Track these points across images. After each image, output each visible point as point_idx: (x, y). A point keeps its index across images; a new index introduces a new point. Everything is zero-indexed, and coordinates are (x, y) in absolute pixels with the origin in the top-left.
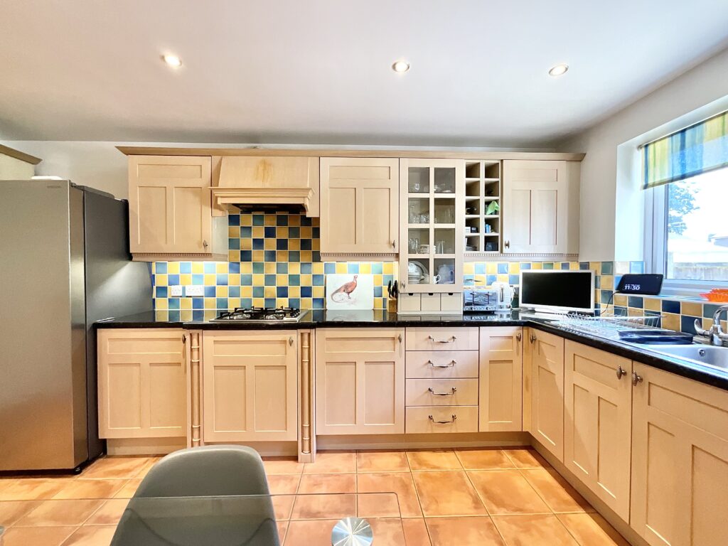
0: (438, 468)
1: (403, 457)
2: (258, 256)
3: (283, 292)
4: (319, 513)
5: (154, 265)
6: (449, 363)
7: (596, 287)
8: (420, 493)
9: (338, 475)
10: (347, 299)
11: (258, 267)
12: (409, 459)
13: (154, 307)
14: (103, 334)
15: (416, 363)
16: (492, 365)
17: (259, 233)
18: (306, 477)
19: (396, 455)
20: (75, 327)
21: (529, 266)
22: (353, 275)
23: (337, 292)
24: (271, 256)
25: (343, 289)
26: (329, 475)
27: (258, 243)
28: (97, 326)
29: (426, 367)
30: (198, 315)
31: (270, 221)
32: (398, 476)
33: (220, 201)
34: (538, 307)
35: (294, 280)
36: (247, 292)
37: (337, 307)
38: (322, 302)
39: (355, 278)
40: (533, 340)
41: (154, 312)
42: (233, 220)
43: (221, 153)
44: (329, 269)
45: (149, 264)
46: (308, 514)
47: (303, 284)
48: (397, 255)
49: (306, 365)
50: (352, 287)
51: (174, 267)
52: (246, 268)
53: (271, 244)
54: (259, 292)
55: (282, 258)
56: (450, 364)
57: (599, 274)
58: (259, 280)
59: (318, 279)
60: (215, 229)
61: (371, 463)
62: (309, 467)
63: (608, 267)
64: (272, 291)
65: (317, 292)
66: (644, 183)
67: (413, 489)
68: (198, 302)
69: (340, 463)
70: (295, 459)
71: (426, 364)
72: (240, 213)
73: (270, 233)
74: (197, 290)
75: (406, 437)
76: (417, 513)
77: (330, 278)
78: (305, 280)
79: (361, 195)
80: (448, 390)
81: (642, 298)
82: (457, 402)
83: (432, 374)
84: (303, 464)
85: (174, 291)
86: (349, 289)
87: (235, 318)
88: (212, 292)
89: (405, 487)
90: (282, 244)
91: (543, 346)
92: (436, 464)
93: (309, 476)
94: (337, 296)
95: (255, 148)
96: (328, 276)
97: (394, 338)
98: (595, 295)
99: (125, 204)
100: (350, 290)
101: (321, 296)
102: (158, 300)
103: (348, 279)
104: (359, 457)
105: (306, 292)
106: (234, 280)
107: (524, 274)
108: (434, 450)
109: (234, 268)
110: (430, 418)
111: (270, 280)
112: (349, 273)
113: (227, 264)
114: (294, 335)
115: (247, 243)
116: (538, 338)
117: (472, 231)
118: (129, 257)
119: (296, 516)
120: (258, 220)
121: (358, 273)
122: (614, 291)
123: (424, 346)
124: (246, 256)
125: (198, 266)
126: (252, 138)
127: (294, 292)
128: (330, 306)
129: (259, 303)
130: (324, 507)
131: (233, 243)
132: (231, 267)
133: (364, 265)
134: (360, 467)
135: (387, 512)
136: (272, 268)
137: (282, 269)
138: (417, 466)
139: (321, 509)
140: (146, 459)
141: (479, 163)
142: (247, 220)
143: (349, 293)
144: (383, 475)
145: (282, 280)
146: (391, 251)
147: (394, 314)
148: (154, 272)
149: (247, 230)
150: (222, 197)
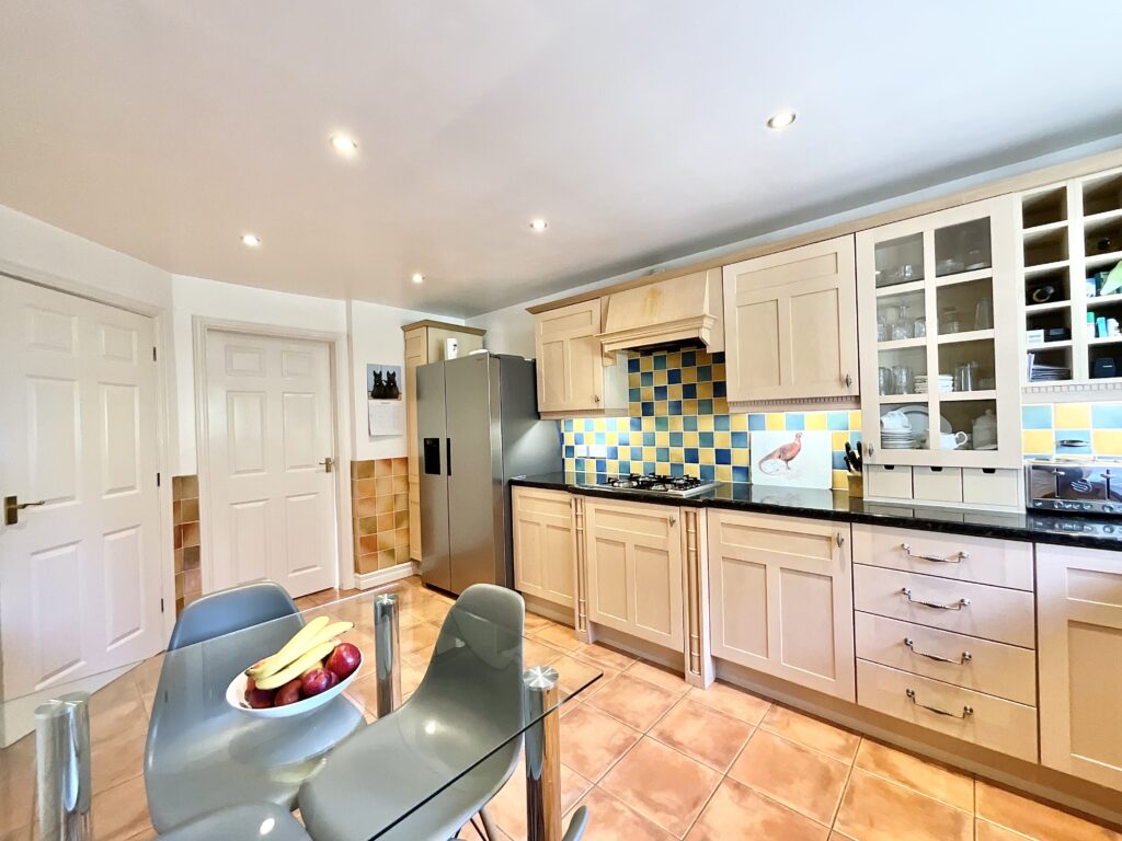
0: (913, 786)
1: (851, 741)
2: (661, 409)
3: (692, 456)
4: (681, 744)
5: (563, 422)
6: (953, 602)
8: (849, 799)
9: (730, 718)
10: (783, 469)
11: (661, 423)
12: (861, 750)
13: (564, 468)
14: (517, 491)
15: (876, 588)
16: (1073, 629)
17: (661, 379)
18: (686, 701)
19: (839, 734)
20: (497, 482)
22: (794, 433)
23: (769, 457)
24: (676, 408)
25: (777, 454)
26: (717, 712)
27: (661, 392)
28: (512, 483)
29: (898, 598)
30: (601, 479)
31: (674, 362)
32: (824, 761)
33: (607, 349)
35: (707, 439)
36: (650, 455)
37: (768, 481)
38: (746, 471)
39: (798, 436)
41: (564, 473)
42: (633, 366)
43: (608, 291)
44: (755, 423)
45: (558, 421)
46: (667, 739)
47: (718, 445)
48: (858, 399)
49: (693, 555)
50: (793, 452)
51: (579, 424)
52: (648, 424)
53: (675, 392)
54: (663, 455)
55: (689, 409)
56: (955, 605)
58: (663, 439)
59: (739, 438)
60: (610, 382)
61: (788, 725)
62: (697, 692)
64: (678, 453)
65: (739, 457)
67: (841, 789)
68: (601, 465)
69: (741, 707)
70: (682, 676)
71: (896, 594)
72: (637, 357)
73: (674, 377)
74: (601, 452)
75: (855, 709)
76: (825, 817)
77: (756, 437)
78: (722, 440)
79: (788, 308)
80: (953, 655)
82: (974, 682)
83: (913, 615)
84: (690, 686)
85: (580, 451)
86: (787, 454)
87: (621, 485)
88: (614, 454)
89: (826, 780)
90: (689, 391)
92: (911, 778)
93: (691, 702)
94: (768, 465)
95: (651, 272)
96: (753, 433)
97: (829, 539)
99: (534, 363)
100: (789, 455)
101: (744, 463)
102: (567, 460)
103: (787, 438)
104: (774, 711)
105: (723, 457)
106: (636, 438)
108: (925, 759)
109: (637, 425)
110: (911, 695)
111: (676, 439)
112: (788, 429)
113: (628, 419)
114: (674, 512)
115: (648, 393)
117: (1048, 338)
118: (538, 416)
119: (653, 734)
120: (660, 362)
121: (803, 429)
123: (892, 560)
124: (647, 409)
125: (599, 423)
126: (651, 259)
127: (707, 456)
128: (757, 478)
129: (663, 469)
130: (690, 742)
131: (634, 394)
132: (632, 423)
133: (812, 417)
134: (766, 723)
135: (774, 792)
136: (677, 424)
137: (690, 425)
138: (872, 766)
139: (685, 742)
140: (546, 621)
141: (1065, 188)
142: (647, 364)
143: (787, 461)
144: (799, 749)
145: (691, 440)
146: (845, 392)
147: (857, 500)
148: (563, 431)
149: (648, 376)
150: (608, 344)
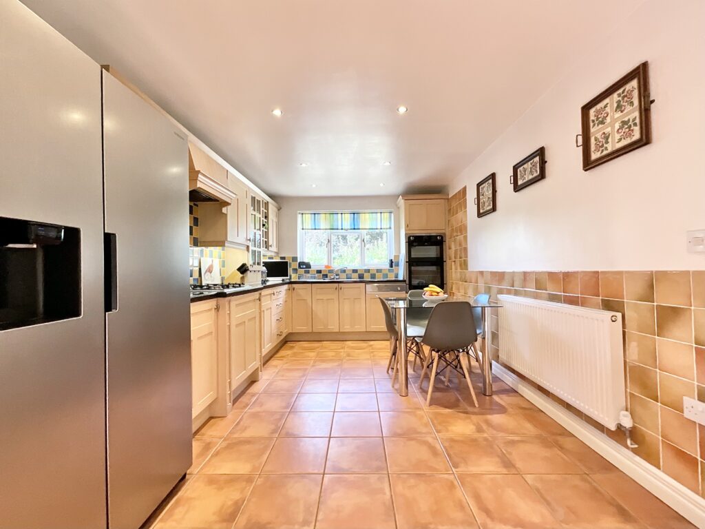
7: (290, 267)
10: (210, 277)
22: (211, 259)
23: (206, 272)
25: (208, 270)
29: (276, 308)
33: (198, 185)
39: (212, 261)
48: (248, 247)
50: (212, 268)
57: (291, 261)
63: (295, 259)
81: (308, 270)
83: (277, 311)
94: (206, 276)
96: (201, 259)
97: (271, 294)
98: (290, 271)
100: (211, 270)
112: (209, 257)
116: (295, 288)
122: (298, 268)
143: (211, 273)
146: (247, 243)
150: (200, 181)
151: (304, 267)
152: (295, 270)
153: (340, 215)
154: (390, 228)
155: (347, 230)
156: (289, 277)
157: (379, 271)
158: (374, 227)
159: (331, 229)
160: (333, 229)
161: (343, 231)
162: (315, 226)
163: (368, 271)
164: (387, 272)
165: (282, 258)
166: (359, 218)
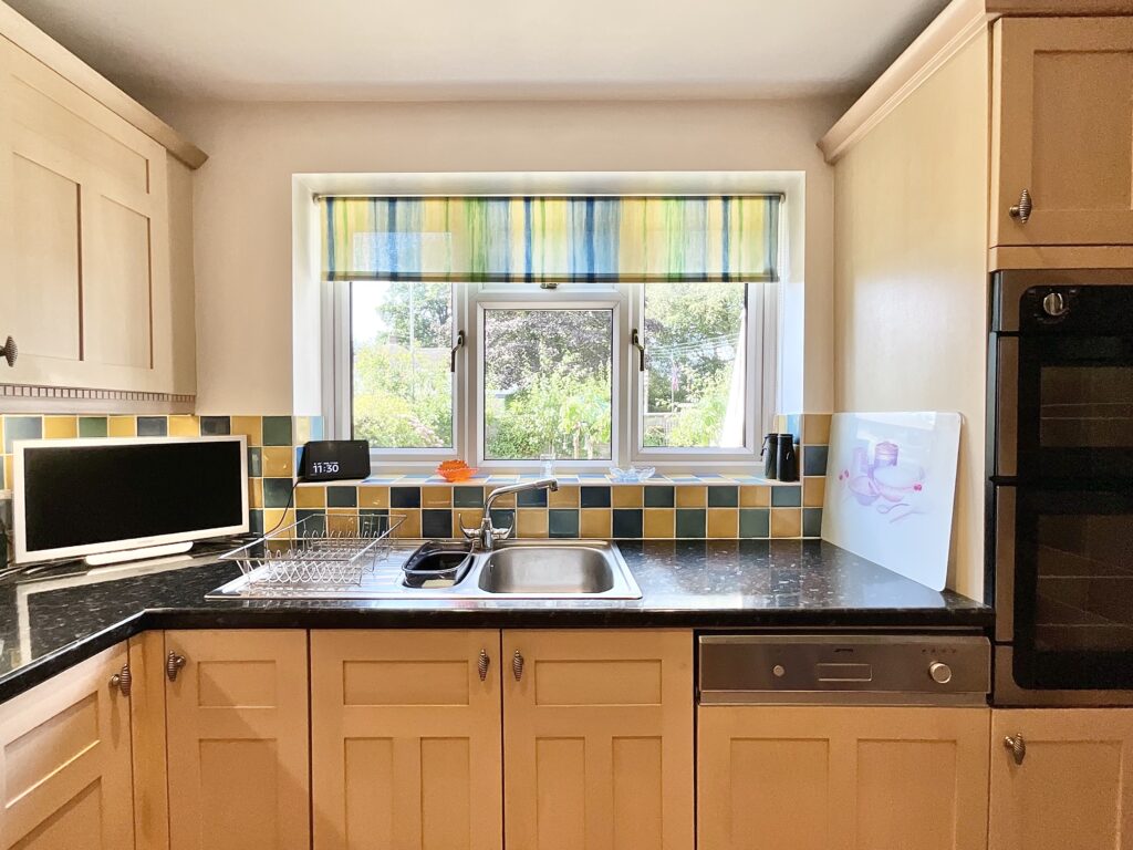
7: (250, 474)
21: (34, 427)
34: (94, 552)
40: (175, 669)
57: (258, 442)
63: (278, 428)
66: (327, 269)
81: (354, 488)
91: (218, 676)
98: (251, 492)
107: (29, 454)
116: (194, 657)
122: (295, 479)
151: (333, 468)
152: (280, 489)
153: (518, 207)
154: (771, 276)
155: (550, 283)
156: (244, 528)
157: (723, 496)
158: (690, 270)
159: (473, 278)
160: (485, 278)
161: (535, 288)
162: (394, 258)
163: (662, 496)
164: (763, 501)
165: (210, 424)
166: (612, 226)
